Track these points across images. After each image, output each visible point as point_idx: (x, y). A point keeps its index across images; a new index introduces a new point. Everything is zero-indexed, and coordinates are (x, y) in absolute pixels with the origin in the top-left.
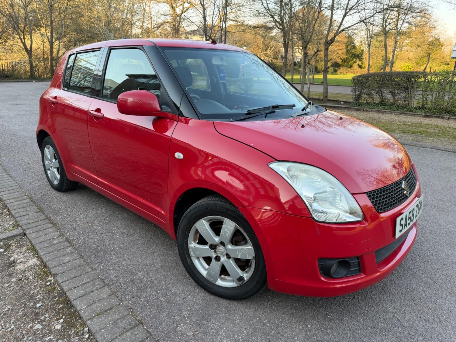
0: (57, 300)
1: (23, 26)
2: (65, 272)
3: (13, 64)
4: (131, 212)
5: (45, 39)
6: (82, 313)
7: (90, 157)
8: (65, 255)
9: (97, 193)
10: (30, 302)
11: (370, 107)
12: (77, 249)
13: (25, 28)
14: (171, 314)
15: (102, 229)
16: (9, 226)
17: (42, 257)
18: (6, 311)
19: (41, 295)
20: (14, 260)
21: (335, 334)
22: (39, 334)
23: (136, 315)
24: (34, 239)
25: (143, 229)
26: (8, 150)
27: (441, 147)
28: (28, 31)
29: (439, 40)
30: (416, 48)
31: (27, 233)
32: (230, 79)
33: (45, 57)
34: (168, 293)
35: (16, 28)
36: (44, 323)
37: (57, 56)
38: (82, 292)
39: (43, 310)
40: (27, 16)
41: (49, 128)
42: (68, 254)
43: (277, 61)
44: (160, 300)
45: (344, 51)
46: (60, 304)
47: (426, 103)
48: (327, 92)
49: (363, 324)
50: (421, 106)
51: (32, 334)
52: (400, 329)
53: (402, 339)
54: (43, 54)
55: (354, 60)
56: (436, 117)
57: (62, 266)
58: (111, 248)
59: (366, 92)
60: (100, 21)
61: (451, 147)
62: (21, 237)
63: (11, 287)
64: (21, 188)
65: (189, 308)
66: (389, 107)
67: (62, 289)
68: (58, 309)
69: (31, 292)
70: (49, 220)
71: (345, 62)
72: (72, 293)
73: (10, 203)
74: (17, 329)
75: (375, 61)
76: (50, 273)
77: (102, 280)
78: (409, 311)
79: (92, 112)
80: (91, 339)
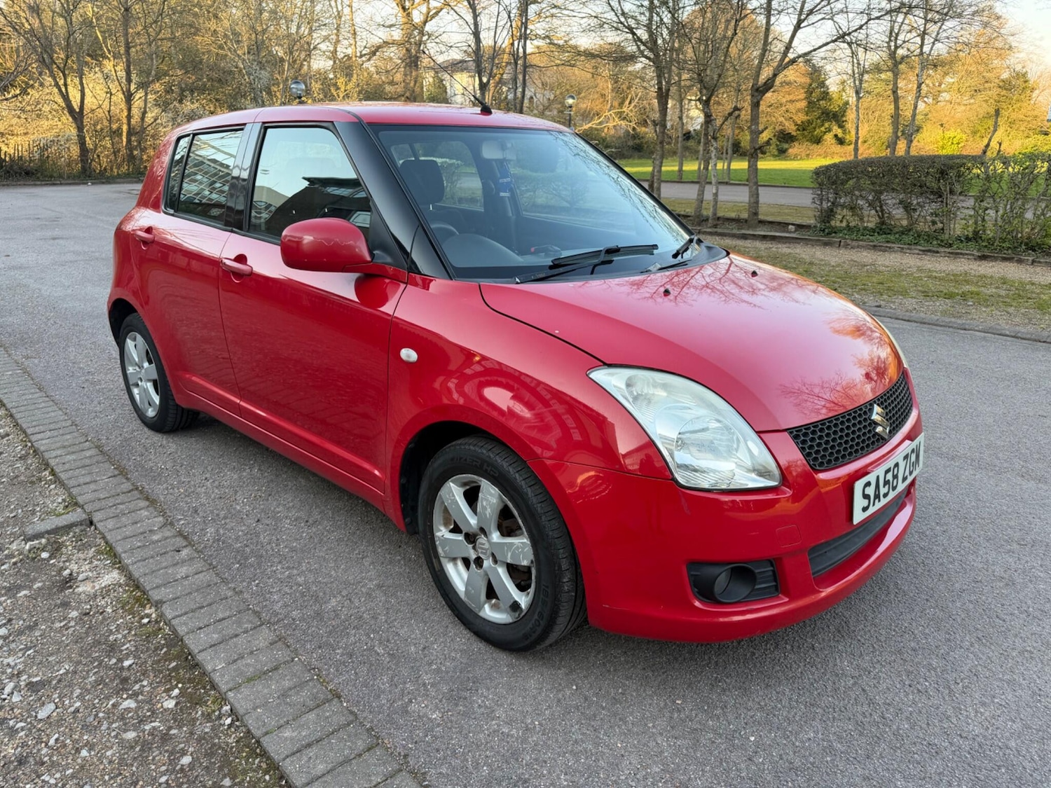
0: (165, 652)
1: (62, 56)
2: (178, 598)
3: (42, 145)
4: (314, 475)
5: (114, 87)
6: (216, 677)
7: (223, 358)
8: (178, 563)
9: (241, 434)
10: (110, 658)
11: (854, 236)
12: (202, 552)
13: (67, 62)
14: (397, 678)
15: (253, 510)
16: (55, 504)
17: (130, 567)
18: (61, 675)
19: (132, 643)
20: (71, 574)
21: (731, 717)
22: (132, 717)
23: (327, 680)
24: (112, 532)
25: (341, 509)
26: (43, 342)
27: (1005, 329)
28: (75, 67)
29: (1024, 75)
30: (972, 97)
31: (95, 520)
32: (534, 174)
33: (115, 126)
34: (393, 638)
35: (47, 62)
36: (140, 697)
37: (140, 124)
38: (215, 636)
39: (137, 672)
40: (70, 34)
41: (135, 294)
42: (184, 561)
43: (647, 130)
44: (376, 651)
45: (803, 104)
46: (171, 661)
47: (981, 227)
48: (757, 202)
49: (790, 699)
50: (971, 235)
51: (118, 717)
52: (866, 708)
53: (867, 726)
54: (110, 121)
55: (827, 125)
56: (1005, 259)
57: (172, 587)
58: (273, 550)
59: (845, 203)
60: (238, 42)
61: (1030, 328)
62: (83, 528)
63: (69, 628)
64: (76, 425)
65: (434, 667)
66: (897, 236)
67: (175, 632)
68: (168, 670)
69: (111, 638)
70: (141, 492)
71: (804, 130)
72: (194, 639)
73: (56, 457)
74: (86, 708)
75: (874, 128)
76: (149, 600)
77: (255, 612)
78: (889, 673)
79: (228, 262)
80: (237, 726)
